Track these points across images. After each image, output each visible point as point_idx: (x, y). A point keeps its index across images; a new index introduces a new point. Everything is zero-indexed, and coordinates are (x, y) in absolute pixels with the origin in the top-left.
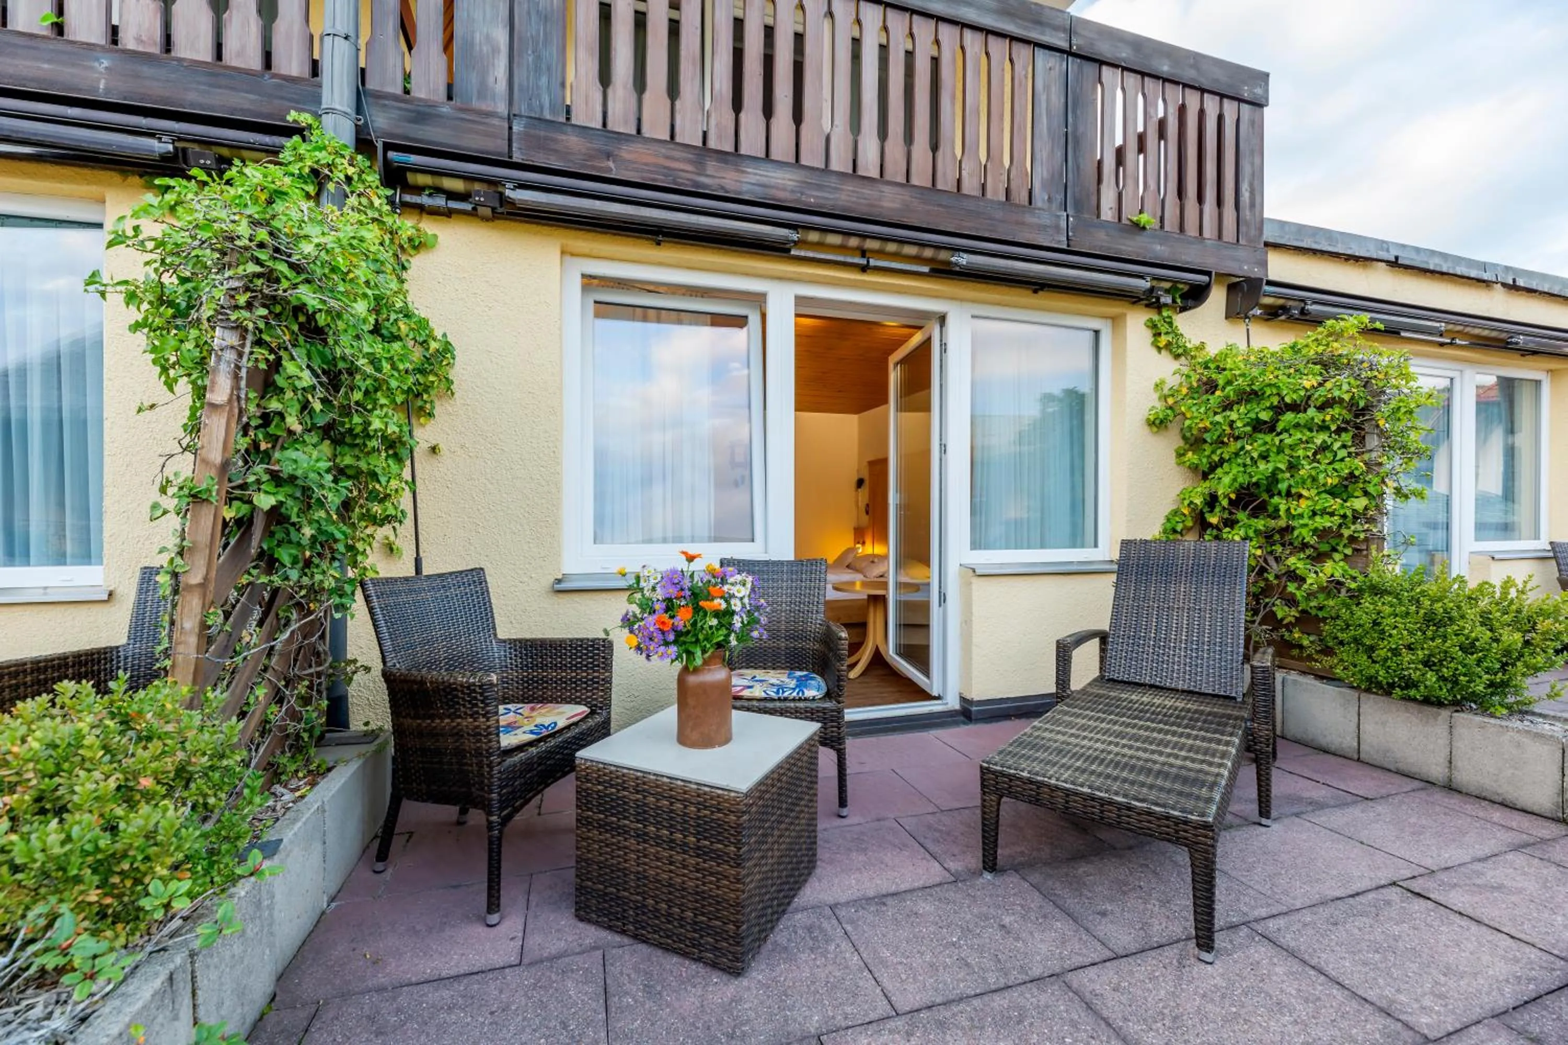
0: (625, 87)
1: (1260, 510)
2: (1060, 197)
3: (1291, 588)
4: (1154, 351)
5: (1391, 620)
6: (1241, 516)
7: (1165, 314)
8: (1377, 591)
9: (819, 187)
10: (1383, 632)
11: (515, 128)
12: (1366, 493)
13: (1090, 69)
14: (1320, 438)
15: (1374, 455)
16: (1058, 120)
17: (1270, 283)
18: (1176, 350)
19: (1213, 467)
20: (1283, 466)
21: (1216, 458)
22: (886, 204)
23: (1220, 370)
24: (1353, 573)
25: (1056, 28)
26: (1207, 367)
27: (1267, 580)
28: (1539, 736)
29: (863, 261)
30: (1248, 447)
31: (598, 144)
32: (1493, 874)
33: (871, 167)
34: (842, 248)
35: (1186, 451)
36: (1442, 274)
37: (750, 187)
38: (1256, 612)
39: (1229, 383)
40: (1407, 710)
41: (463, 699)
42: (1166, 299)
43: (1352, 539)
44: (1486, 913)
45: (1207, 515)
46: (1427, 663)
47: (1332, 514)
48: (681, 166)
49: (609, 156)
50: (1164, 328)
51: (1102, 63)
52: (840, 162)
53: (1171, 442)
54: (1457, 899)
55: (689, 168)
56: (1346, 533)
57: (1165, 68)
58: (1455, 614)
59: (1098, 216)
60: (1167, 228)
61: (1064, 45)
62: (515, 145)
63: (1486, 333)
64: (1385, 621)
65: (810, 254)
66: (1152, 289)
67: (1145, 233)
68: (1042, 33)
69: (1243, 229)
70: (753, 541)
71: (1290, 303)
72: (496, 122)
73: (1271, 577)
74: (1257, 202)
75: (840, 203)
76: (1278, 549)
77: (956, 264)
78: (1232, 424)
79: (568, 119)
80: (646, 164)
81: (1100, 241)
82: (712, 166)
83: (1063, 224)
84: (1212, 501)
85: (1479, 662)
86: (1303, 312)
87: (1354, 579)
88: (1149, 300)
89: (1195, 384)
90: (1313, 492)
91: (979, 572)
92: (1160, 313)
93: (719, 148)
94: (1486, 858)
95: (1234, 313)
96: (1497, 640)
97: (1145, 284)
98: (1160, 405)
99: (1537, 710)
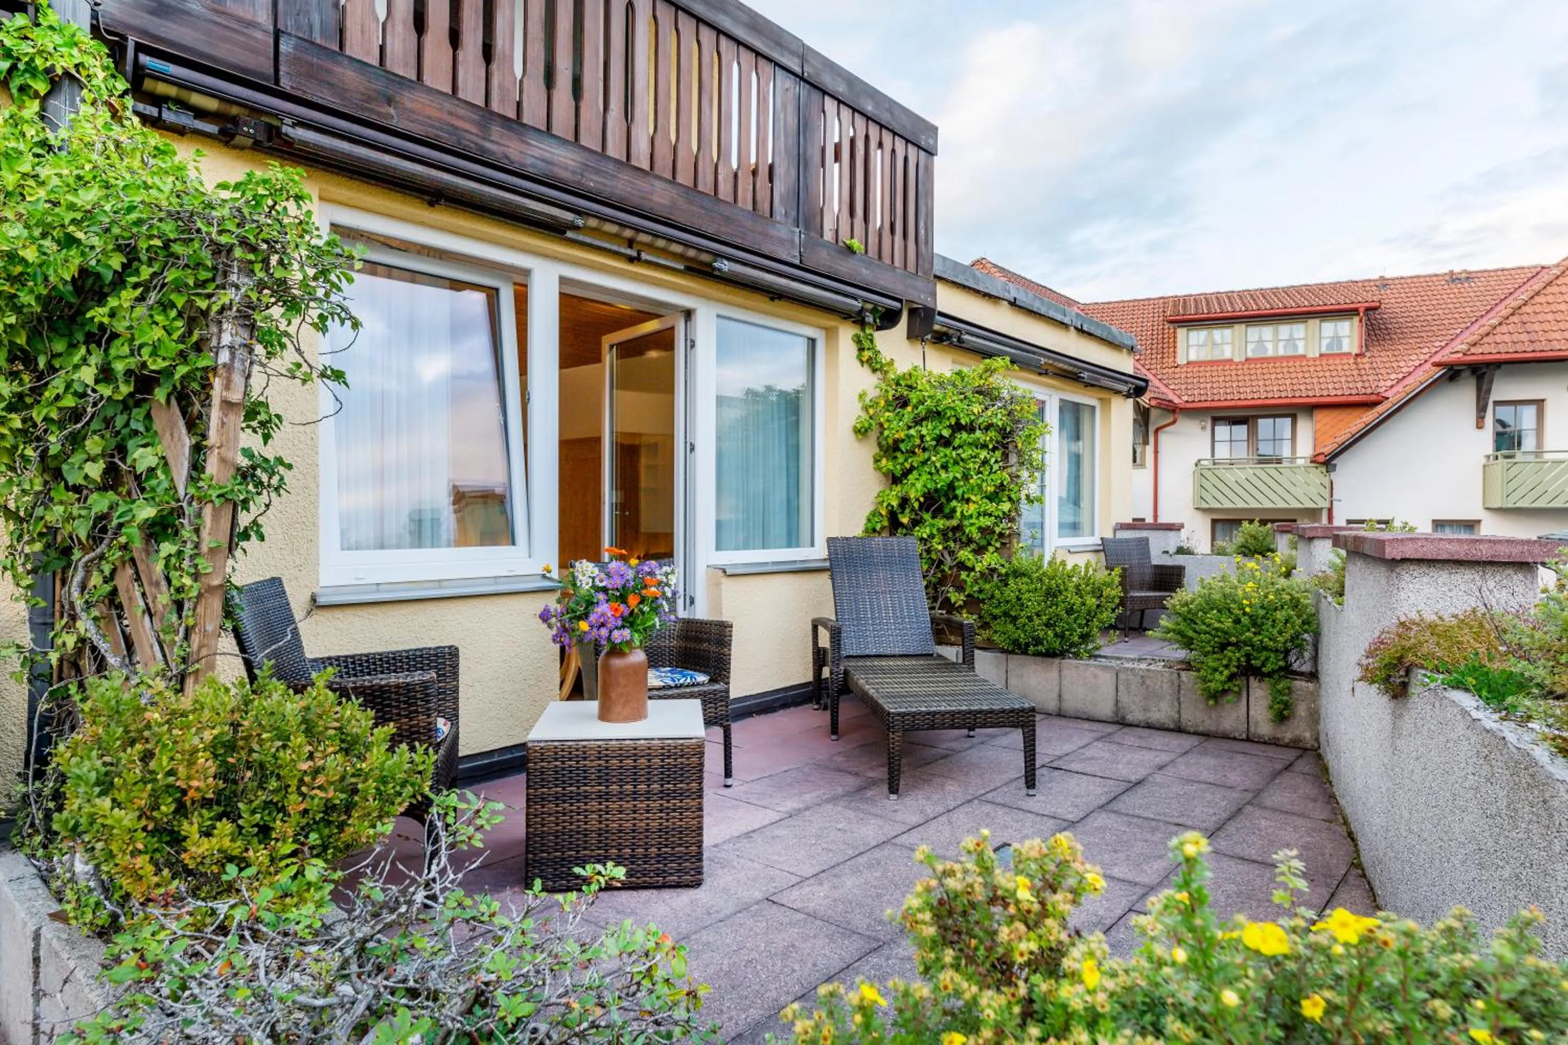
0: (405, 24)
1: (938, 512)
2: (794, 213)
3: (963, 575)
4: (859, 364)
5: (1027, 595)
6: (927, 516)
7: (868, 331)
8: (1017, 574)
9: (598, 172)
10: (1022, 605)
11: (283, 48)
12: (1010, 499)
13: (816, 96)
14: (983, 454)
15: (1014, 469)
16: (792, 140)
17: (941, 314)
18: (874, 364)
19: (907, 473)
20: (959, 476)
21: (908, 466)
22: (656, 198)
23: (911, 388)
24: (1003, 562)
25: (793, 53)
26: (898, 384)
27: (943, 571)
28: (1105, 668)
29: (633, 253)
30: (934, 459)
31: (379, 85)
32: (1089, 753)
33: (642, 158)
34: (616, 236)
35: (882, 457)
36: (1040, 315)
37: (533, 160)
38: (935, 599)
39: (922, 402)
40: (1036, 664)
41: (397, 700)
42: (870, 319)
43: (1001, 535)
44: (1089, 770)
45: (900, 516)
46: (1048, 625)
47: (990, 515)
48: (467, 126)
49: (390, 101)
50: (866, 344)
51: (825, 93)
52: (615, 150)
53: (869, 449)
54: (1075, 767)
55: (474, 130)
56: (998, 530)
57: (869, 108)
58: (1062, 587)
59: (822, 236)
60: (870, 254)
61: (798, 70)
62: (283, 69)
63: (1066, 367)
64: (1024, 597)
65: (588, 240)
66: (862, 310)
67: (856, 257)
68: (783, 55)
69: (920, 262)
70: (513, 543)
71: (951, 332)
72: (259, 35)
73: (946, 569)
74: (929, 241)
75: (618, 192)
76: (952, 544)
77: (719, 270)
78: (922, 437)
79: (341, 47)
80: (429, 117)
81: (823, 259)
82: (496, 131)
83: (797, 240)
84: (904, 502)
85: (1075, 619)
86: (960, 340)
87: (1003, 566)
88: (858, 319)
89: (891, 398)
90: (979, 497)
91: (729, 572)
92: (863, 330)
93: (501, 112)
94: (1084, 747)
95: (912, 335)
96: (1084, 604)
97: (858, 304)
98: (864, 416)
99: (1102, 654)
